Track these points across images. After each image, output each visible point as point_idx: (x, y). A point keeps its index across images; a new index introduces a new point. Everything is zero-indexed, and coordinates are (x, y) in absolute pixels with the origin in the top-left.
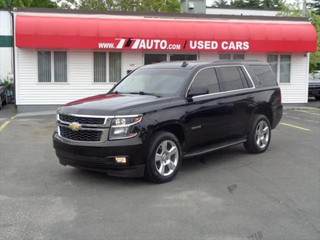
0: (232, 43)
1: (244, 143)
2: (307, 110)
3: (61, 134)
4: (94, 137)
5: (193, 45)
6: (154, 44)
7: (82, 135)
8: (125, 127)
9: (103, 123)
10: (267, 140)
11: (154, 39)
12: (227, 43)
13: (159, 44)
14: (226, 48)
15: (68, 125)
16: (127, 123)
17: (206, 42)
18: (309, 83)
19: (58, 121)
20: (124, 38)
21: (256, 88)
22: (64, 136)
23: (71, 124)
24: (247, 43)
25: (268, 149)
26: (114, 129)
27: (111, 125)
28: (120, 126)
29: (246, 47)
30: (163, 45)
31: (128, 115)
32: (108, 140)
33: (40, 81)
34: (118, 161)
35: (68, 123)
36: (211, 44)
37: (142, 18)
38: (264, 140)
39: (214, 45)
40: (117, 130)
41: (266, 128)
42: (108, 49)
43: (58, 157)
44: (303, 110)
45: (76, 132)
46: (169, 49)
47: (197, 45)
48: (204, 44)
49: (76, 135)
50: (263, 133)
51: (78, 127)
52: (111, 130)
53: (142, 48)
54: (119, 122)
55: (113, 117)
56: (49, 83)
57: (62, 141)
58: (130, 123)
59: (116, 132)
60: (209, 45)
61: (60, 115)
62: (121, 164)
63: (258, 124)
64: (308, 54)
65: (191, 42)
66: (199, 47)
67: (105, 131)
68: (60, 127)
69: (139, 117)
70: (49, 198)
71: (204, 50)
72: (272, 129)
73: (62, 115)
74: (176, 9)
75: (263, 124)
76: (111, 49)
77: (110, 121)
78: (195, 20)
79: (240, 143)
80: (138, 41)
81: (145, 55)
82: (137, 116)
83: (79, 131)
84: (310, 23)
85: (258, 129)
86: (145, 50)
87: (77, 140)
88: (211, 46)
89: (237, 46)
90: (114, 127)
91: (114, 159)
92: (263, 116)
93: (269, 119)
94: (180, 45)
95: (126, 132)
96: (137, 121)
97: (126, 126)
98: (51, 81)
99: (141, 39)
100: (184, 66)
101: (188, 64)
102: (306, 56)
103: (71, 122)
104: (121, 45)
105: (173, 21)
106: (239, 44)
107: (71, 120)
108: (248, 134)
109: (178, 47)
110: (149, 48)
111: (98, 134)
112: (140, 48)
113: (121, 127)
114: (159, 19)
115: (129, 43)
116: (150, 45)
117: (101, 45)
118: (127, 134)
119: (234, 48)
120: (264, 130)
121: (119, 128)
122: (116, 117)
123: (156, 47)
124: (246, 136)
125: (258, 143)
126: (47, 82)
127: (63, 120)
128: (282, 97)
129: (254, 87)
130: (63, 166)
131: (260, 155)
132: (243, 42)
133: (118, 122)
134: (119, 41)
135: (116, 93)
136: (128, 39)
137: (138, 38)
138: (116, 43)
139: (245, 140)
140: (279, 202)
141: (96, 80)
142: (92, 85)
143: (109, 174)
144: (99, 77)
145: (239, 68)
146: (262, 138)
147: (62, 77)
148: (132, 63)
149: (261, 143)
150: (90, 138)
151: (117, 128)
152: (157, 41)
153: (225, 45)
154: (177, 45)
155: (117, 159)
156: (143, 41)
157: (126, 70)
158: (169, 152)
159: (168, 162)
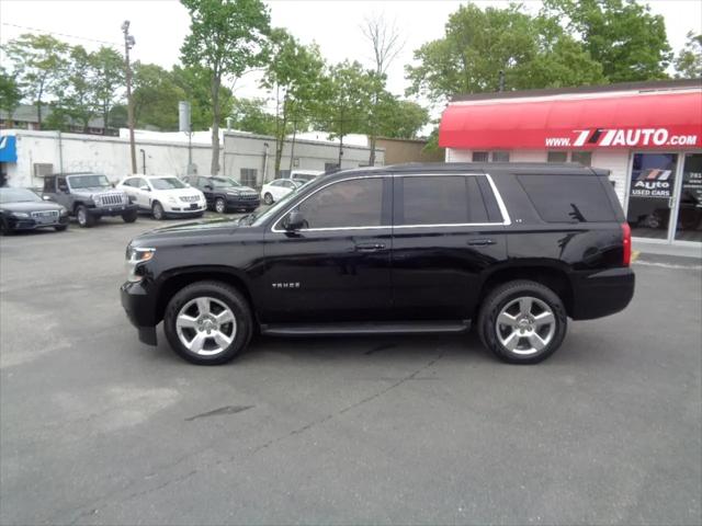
6: (642, 136)
10: (548, 339)
11: (642, 127)
13: (652, 136)
21: (515, 223)
30: (660, 137)
37: (635, 93)
38: (535, 339)
41: (546, 314)
46: (671, 146)
50: (534, 324)
53: (619, 144)
63: (506, 301)
69: (150, 252)
80: (611, 133)
81: (635, 156)
82: (148, 250)
85: (510, 312)
86: (623, 147)
94: (695, 138)
96: (146, 257)
99: (618, 129)
110: (630, 143)
112: (615, 143)
114: (669, 92)
115: (595, 137)
116: (632, 139)
117: (549, 142)
120: (536, 317)
125: (508, 340)
129: (507, 223)
137: (613, 128)
138: (574, 137)
146: (530, 334)
152: (647, 132)
156: (621, 132)
158: (215, 317)
159: (214, 333)
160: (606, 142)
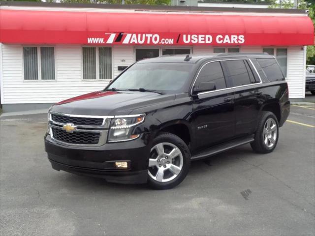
0: (227, 37)
1: (251, 143)
2: (305, 105)
3: (54, 136)
4: (91, 139)
5: (187, 40)
6: (146, 38)
7: (77, 137)
8: (126, 128)
9: (101, 124)
10: (275, 138)
11: (145, 33)
12: (221, 37)
13: (151, 38)
14: (221, 42)
15: (62, 126)
16: (128, 124)
17: (200, 36)
18: (306, 78)
19: (50, 121)
20: (114, 33)
21: (263, 82)
22: (58, 138)
23: (65, 125)
24: (243, 36)
25: (276, 148)
26: (114, 131)
27: (110, 126)
28: (120, 127)
29: (241, 41)
30: (155, 39)
31: (129, 114)
32: (107, 142)
33: (27, 79)
34: (119, 166)
35: (61, 124)
36: (205, 38)
37: (132, 11)
38: (272, 138)
39: (209, 39)
40: (117, 132)
41: (274, 126)
42: (98, 44)
43: (51, 162)
44: (301, 105)
45: (70, 134)
46: (161, 44)
47: (191, 39)
48: (198, 38)
49: (70, 137)
50: (270, 132)
51: (73, 129)
52: (110, 131)
53: (134, 43)
54: (119, 123)
55: (112, 117)
56: (37, 80)
57: (55, 143)
58: (131, 123)
59: (116, 134)
60: (203, 39)
61: (52, 115)
62: (122, 169)
63: (265, 122)
64: (305, 47)
65: (184, 36)
66: (193, 41)
67: (104, 133)
68: (53, 129)
69: (141, 117)
70: (43, 210)
71: (198, 44)
72: (280, 127)
73: (54, 115)
74: (163, 3)
75: (270, 123)
76: (101, 44)
77: (109, 122)
78: (188, 13)
79: (247, 143)
80: (129, 36)
81: (137, 50)
82: (139, 115)
83: (74, 132)
84: (306, 15)
85: (266, 127)
86: (136, 44)
87: (71, 143)
88: (205, 40)
89: (233, 39)
90: (113, 128)
91: (114, 164)
92: (270, 113)
93: (277, 117)
94: (173, 40)
95: (127, 134)
96: (139, 121)
97: (127, 126)
98: (38, 79)
99: (132, 33)
100: (187, 60)
101: (191, 58)
102: (302, 49)
103: (66, 123)
104: (111, 40)
105: (165, 14)
106: (234, 38)
107: (64, 120)
108: (255, 133)
109: (171, 41)
110: (141, 42)
111: (96, 136)
112: (131, 42)
113: (122, 128)
114: (150, 12)
115: (119, 38)
116: (141, 40)
117: (90, 40)
118: (129, 136)
119: (229, 42)
120: (272, 128)
121: (119, 130)
122: (116, 117)
123: (148, 42)
124: (254, 135)
125: (266, 142)
126: (33, 79)
127: (56, 120)
128: (289, 93)
129: (261, 83)
130: (56, 171)
131: (268, 154)
132: (238, 36)
133: (117, 122)
134: (109, 36)
135: (114, 90)
136: (119, 34)
137: (129, 33)
138: (106, 38)
139: (253, 140)
140: (303, 210)
141: (85, 77)
142: (81, 83)
143: (109, 181)
144: (88, 74)
145: (245, 62)
146: (270, 137)
147: (49, 74)
148: (123, 58)
149: (269, 142)
150: (87, 140)
151: (117, 129)
152: (149, 36)
153: (220, 39)
154: (170, 40)
155: (117, 164)
156: (134, 35)
157: (117, 66)
158: (169, 155)
159: (169, 166)
160: (126, 41)
